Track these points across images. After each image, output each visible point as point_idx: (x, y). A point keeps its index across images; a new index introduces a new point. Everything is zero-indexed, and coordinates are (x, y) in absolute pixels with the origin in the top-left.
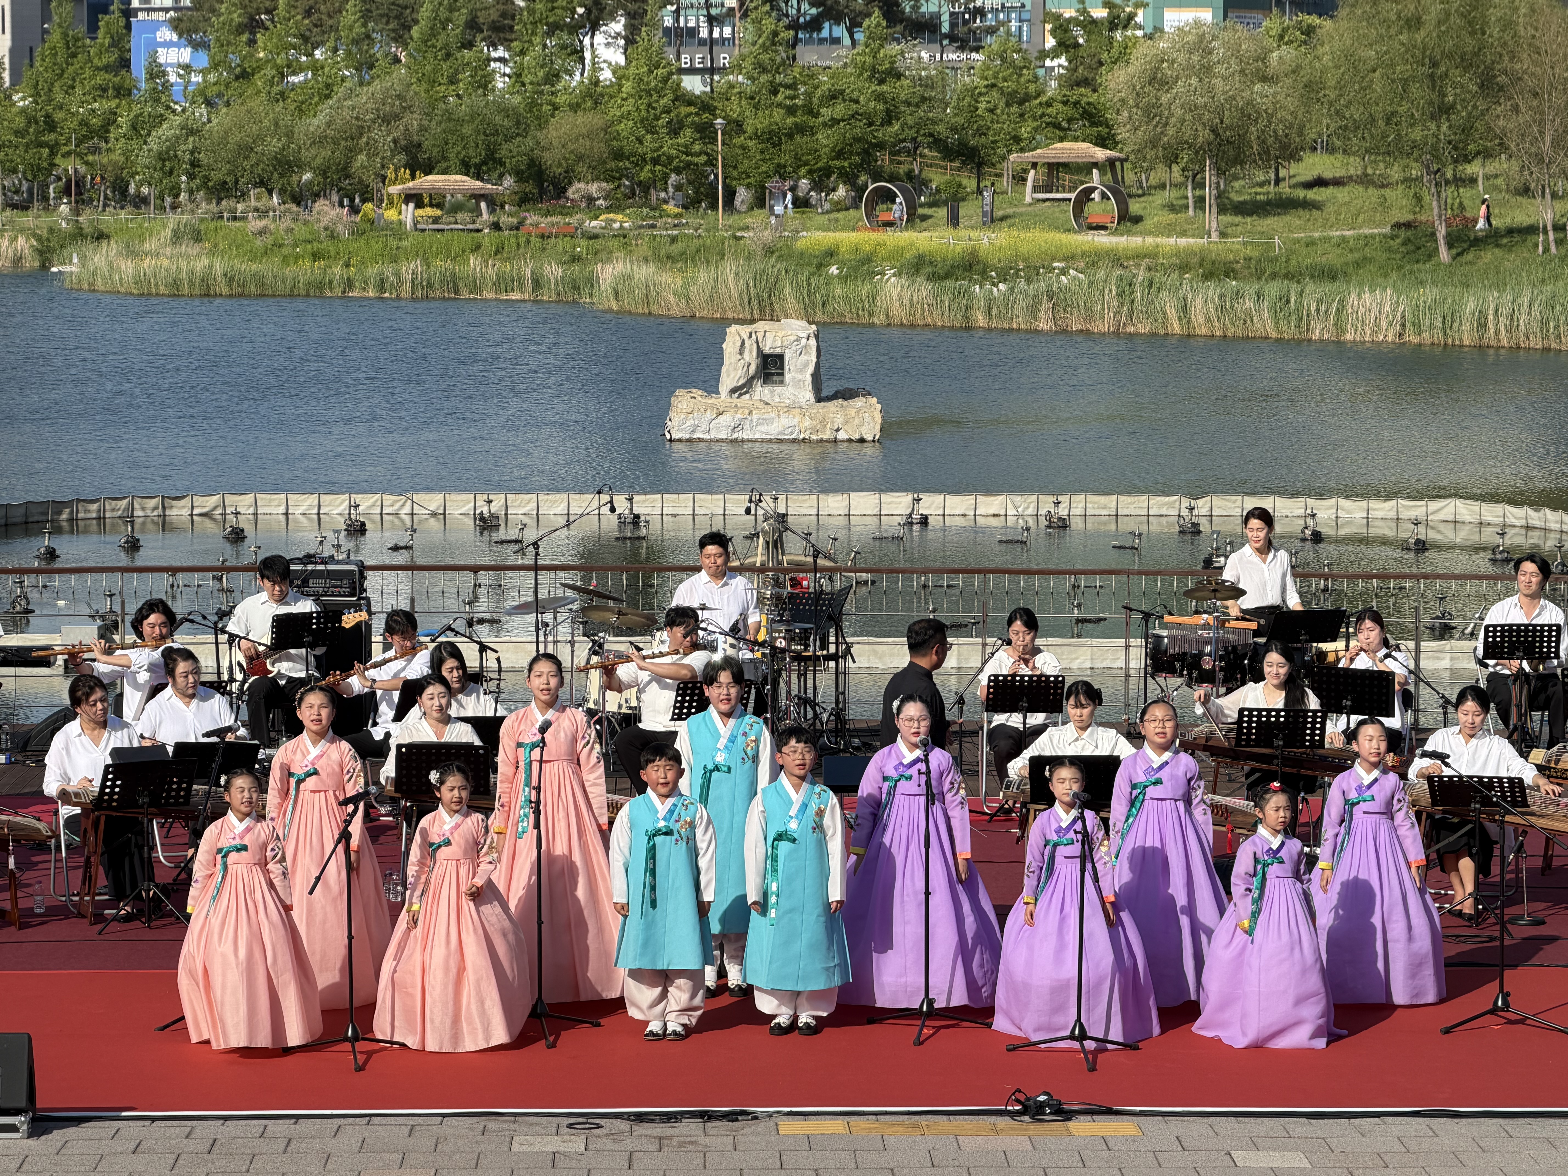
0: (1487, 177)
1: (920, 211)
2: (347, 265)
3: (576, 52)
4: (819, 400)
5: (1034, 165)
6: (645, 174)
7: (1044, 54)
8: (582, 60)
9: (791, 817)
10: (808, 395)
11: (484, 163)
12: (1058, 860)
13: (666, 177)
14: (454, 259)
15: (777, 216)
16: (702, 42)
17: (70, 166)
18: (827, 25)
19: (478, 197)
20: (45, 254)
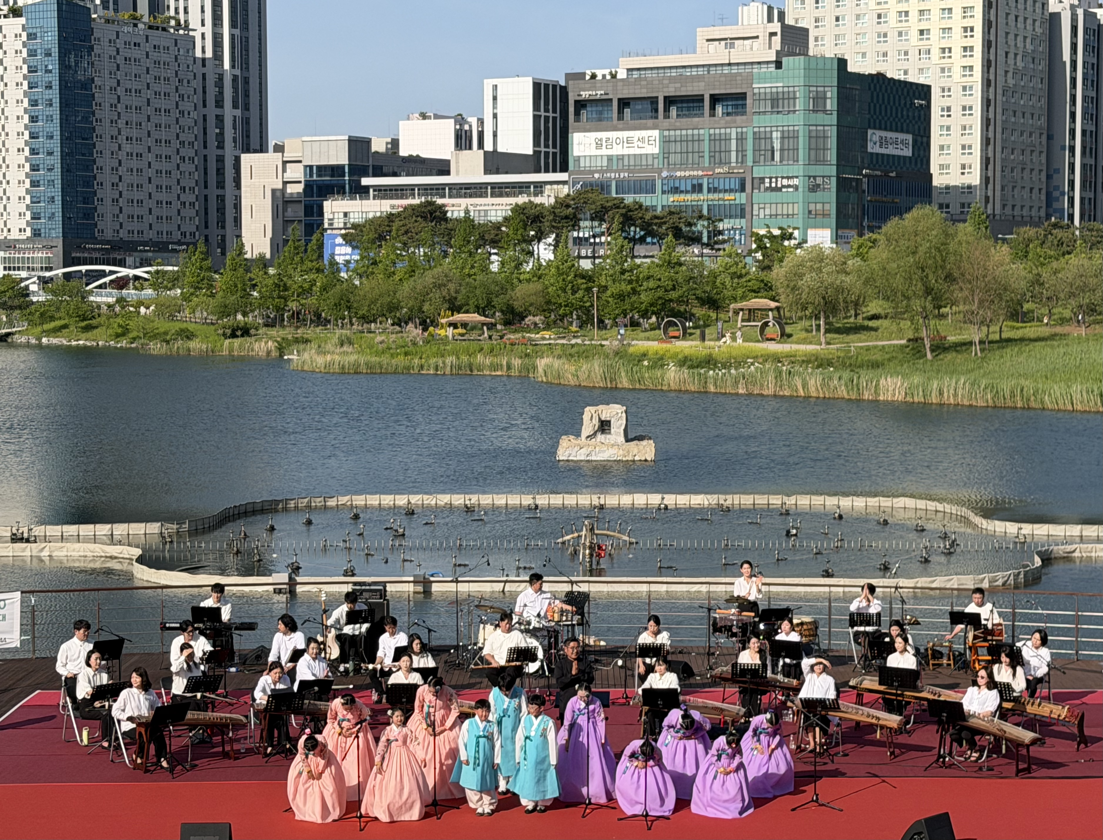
0: (953, 314)
2: (421, 358)
3: (529, 252)
4: (627, 440)
5: (742, 310)
6: (561, 312)
7: (751, 251)
8: (533, 256)
10: (622, 439)
11: (486, 308)
13: (571, 313)
14: (471, 356)
16: (591, 244)
17: (293, 305)
18: (648, 241)
19: (482, 324)
20: (281, 350)
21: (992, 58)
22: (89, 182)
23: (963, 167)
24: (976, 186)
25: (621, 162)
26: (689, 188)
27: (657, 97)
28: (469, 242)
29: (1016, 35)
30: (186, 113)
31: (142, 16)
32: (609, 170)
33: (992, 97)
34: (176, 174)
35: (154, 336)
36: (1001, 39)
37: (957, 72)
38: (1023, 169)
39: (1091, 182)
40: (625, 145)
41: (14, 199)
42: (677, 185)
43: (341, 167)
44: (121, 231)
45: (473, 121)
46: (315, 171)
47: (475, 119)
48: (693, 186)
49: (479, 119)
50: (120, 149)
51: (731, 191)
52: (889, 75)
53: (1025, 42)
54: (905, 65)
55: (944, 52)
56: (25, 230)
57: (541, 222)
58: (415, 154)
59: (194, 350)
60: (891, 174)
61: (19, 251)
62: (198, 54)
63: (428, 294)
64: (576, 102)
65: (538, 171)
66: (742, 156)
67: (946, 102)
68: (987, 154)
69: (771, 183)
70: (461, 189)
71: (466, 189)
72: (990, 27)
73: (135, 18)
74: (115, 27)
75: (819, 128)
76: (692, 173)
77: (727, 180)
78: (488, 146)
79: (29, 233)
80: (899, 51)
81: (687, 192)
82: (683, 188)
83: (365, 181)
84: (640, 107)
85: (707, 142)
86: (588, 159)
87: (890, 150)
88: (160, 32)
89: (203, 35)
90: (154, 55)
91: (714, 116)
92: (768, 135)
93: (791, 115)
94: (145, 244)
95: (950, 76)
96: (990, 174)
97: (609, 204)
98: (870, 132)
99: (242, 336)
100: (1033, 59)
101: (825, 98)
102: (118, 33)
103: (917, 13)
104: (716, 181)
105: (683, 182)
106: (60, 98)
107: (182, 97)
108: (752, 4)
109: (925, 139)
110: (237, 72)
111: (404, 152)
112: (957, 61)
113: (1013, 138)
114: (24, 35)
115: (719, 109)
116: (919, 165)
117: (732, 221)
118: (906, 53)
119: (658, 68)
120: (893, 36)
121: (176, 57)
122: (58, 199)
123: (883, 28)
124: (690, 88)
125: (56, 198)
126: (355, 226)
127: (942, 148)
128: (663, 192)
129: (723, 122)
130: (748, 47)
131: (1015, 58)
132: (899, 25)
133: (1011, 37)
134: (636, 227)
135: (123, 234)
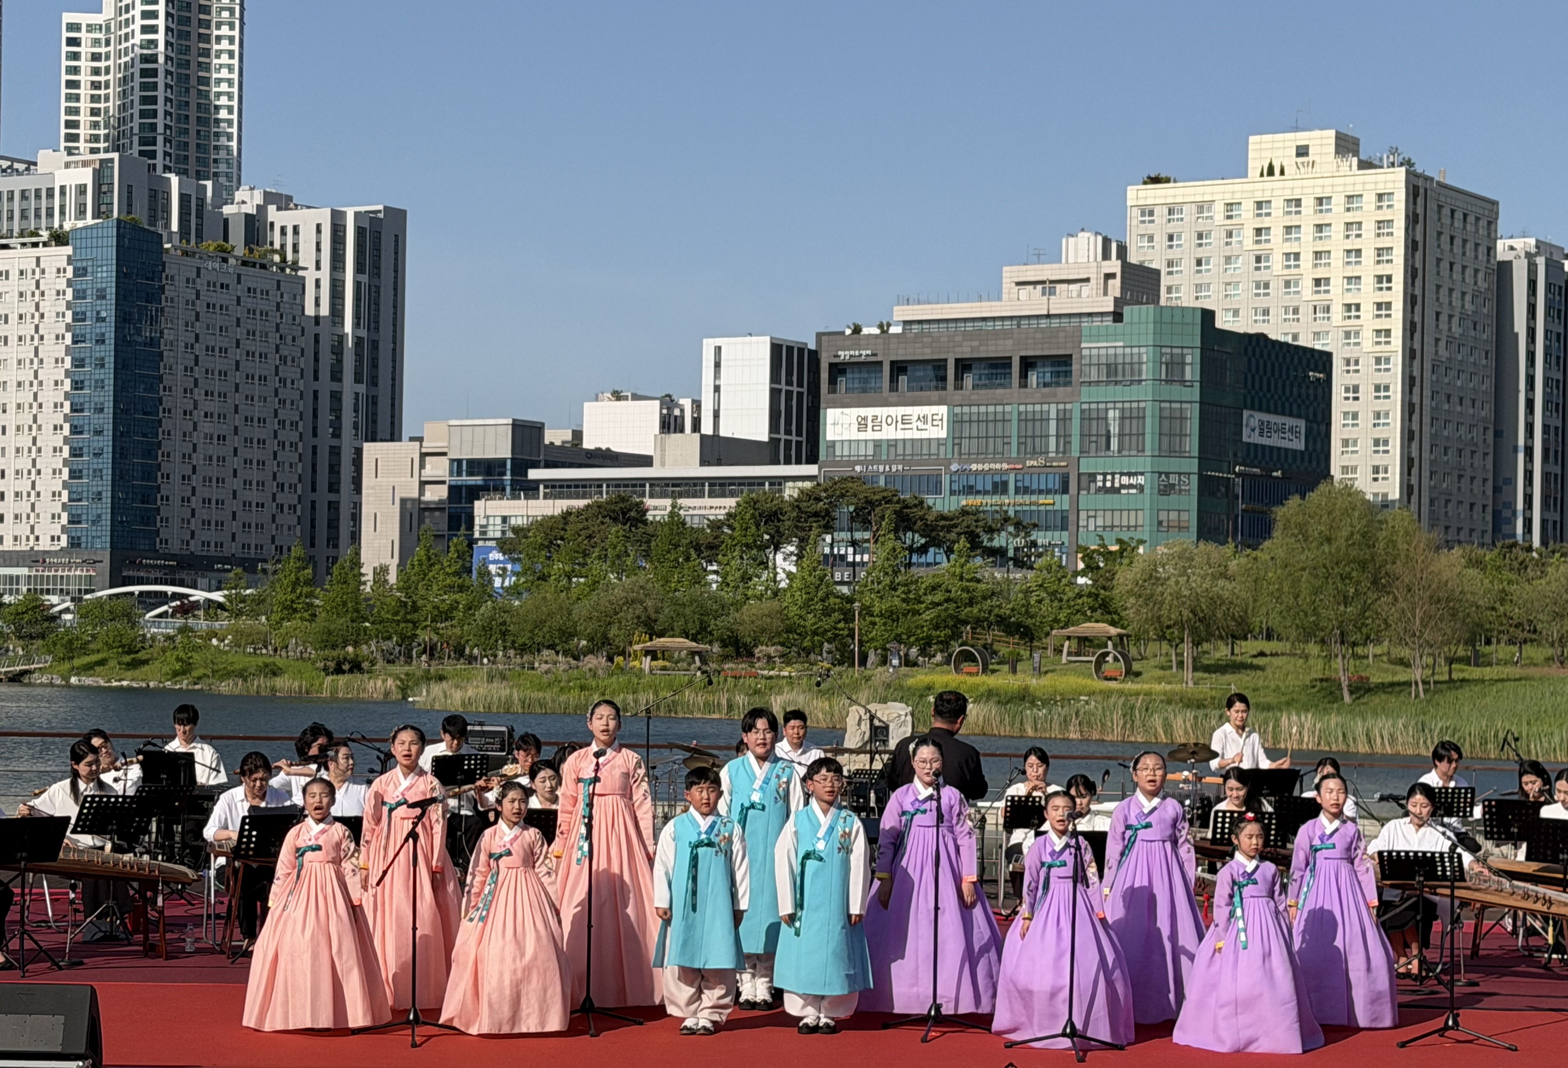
0: (1375, 656)
1: (991, 667)
3: (762, 563)
5: (1069, 638)
6: (807, 642)
7: (1076, 574)
8: (767, 568)
9: (819, 838)
11: (698, 633)
12: (1052, 880)
13: (821, 645)
14: (674, 692)
15: (894, 666)
16: (849, 564)
17: (425, 636)
18: (931, 550)
19: (693, 653)
20: (404, 690)
21: (1417, 319)
22: (150, 473)
23: (1376, 470)
24: (1393, 500)
25: (892, 449)
26: (989, 487)
27: (946, 360)
28: (677, 546)
29: (1451, 290)
30: (289, 381)
31: (233, 248)
32: (875, 459)
33: (1416, 373)
34: (272, 466)
35: (227, 675)
36: (1430, 294)
37: (1367, 339)
38: (1460, 477)
39: (1555, 499)
40: (900, 426)
41: (46, 496)
42: (972, 483)
43: (501, 462)
44: (192, 542)
45: (686, 403)
46: (464, 467)
47: (690, 400)
48: (995, 485)
49: (693, 401)
50: (195, 429)
51: (1048, 492)
52: (1273, 336)
53: (1463, 299)
54: (1294, 328)
55: (1349, 310)
56: (59, 539)
57: (779, 520)
58: (604, 447)
59: (282, 689)
60: (1275, 474)
61: (50, 566)
62: (310, 311)
63: (616, 613)
64: (831, 365)
65: (775, 462)
66: (1065, 443)
67: (1352, 379)
68: (1409, 453)
69: (1104, 481)
70: (667, 485)
71: (674, 485)
72: (1414, 277)
73: (224, 251)
74: (195, 262)
75: (1174, 405)
76: (993, 466)
77: (1043, 477)
78: (707, 428)
79: (64, 542)
80: (1286, 308)
81: (986, 493)
82: (980, 487)
83: (534, 474)
84: (921, 373)
85: (1015, 423)
86: (846, 445)
87: (1274, 441)
88: (257, 269)
89: (318, 283)
90: (248, 302)
91: (1026, 386)
92: (1102, 415)
93: (1134, 387)
94: (225, 560)
95: (1358, 344)
96: (1414, 480)
97: (877, 497)
98: (1246, 413)
99: (351, 671)
100: (1475, 324)
101: (1183, 364)
102: (199, 269)
103: (1311, 256)
104: (1027, 478)
105: (980, 478)
106: (116, 356)
107: (283, 359)
108: (1081, 234)
109: (1323, 428)
110: (363, 333)
111: (589, 443)
112: (1368, 321)
113: (1446, 433)
114: (70, 270)
115: (1033, 378)
116: (1314, 463)
117: (1049, 534)
118: (1296, 311)
119: (947, 321)
120: (1276, 287)
121: (278, 305)
122: (107, 495)
123: (1263, 276)
124: (993, 348)
125: (104, 494)
126: (516, 530)
127: (1345, 443)
128: (952, 492)
129: (1038, 394)
130: (1075, 294)
131: (1450, 322)
132: (1286, 272)
133: (1444, 291)
134: (914, 532)
135: (195, 547)
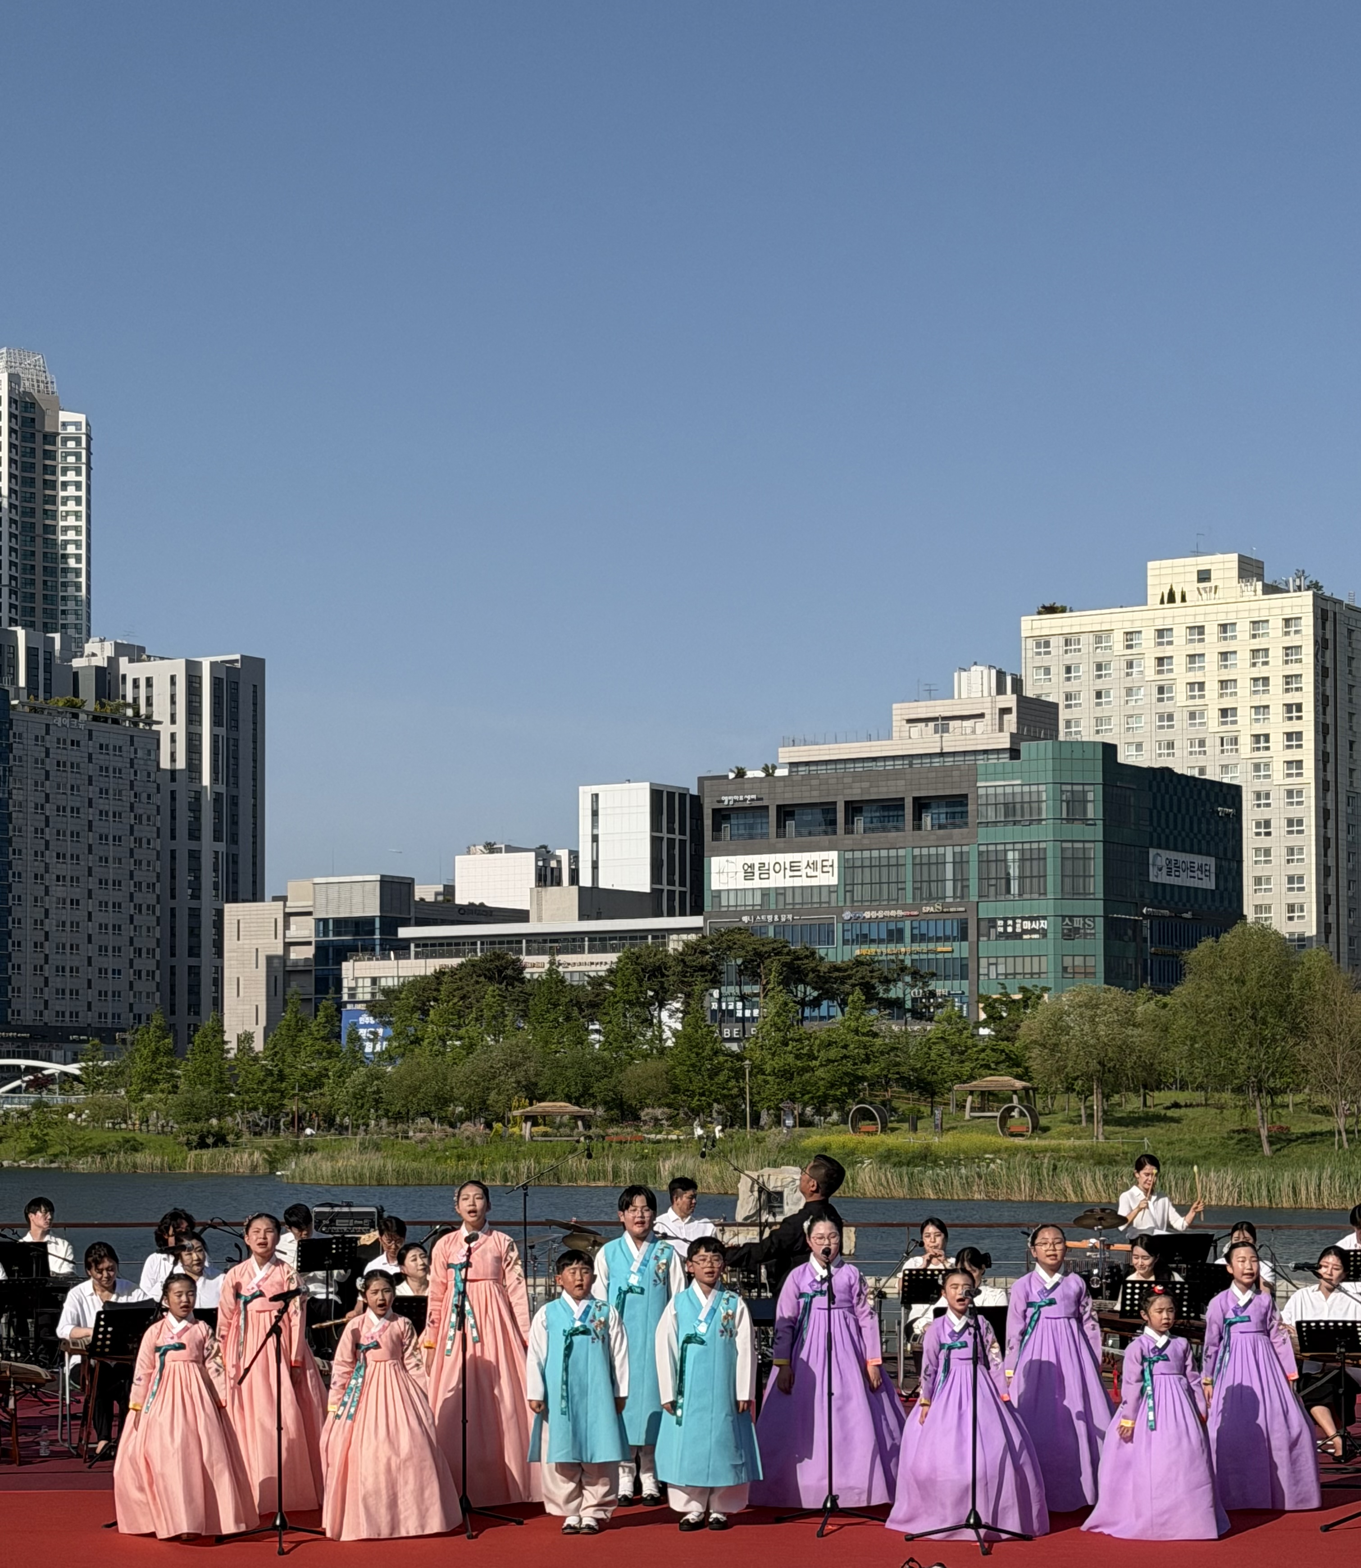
0: (1295, 1105)
1: (890, 1125)
2: (481, 1163)
3: (646, 1021)
5: (971, 1093)
6: (695, 1103)
7: (978, 1024)
8: (651, 1025)
9: (700, 1322)
11: (582, 1096)
12: (952, 1362)
13: (710, 1105)
14: (557, 1159)
15: (788, 1127)
16: (738, 1020)
17: (293, 1106)
18: (825, 1003)
19: (576, 1118)
20: (273, 1163)
21: (1330, 749)
23: (1291, 908)
24: (1310, 938)
25: (781, 898)
26: (884, 936)
27: (835, 803)
28: (556, 1005)
30: (144, 841)
31: (84, 702)
32: (764, 909)
33: (1331, 806)
34: (128, 931)
35: (85, 1152)
36: (1343, 723)
37: (1278, 771)
40: (788, 873)
42: (865, 931)
43: (370, 921)
44: (46, 1012)
45: (563, 854)
46: (331, 927)
47: (566, 851)
48: (890, 932)
49: (571, 852)
50: (47, 893)
51: (946, 939)
52: (1178, 770)
54: (1201, 761)
55: (1258, 742)
57: (663, 975)
58: (477, 902)
59: (143, 1166)
60: (1185, 915)
62: (165, 763)
63: (494, 1078)
64: (715, 811)
65: (659, 914)
66: (963, 887)
67: (1263, 814)
68: (1326, 889)
69: (1005, 926)
70: (545, 941)
71: (552, 941)
72: (1325, 705)
73: (74, 706)
74: (43, 718)
75: (1077, 845)
76: (887, 913)
77: (940, 923)
78: (585, 880)
80: (1192, 741)
81: (881, 941)
82: (874, 936)
83: (404, 932)
84: (809, 818)
85: (909, 867)
86: (732, 894)
87: (1183, 880)
88: (109, 725)
89: (173, 736)
90: (100, 759)
91: (920, 829)
92: (1001, 857)
93: (1034, 827)
94: (80, 1031)
95: (1268, 777)
96: (1332, 919)
97: (766, 949)
98: (1152, 852)
99: (215, 1145)
101: (1085, 801)
102: (48, 726)
103: (1217, 686)
104: (924, 924)
105: (874, 926)
107: (138, 818)
108: (973, 668)
109: (1234, 866)
110: (222, 788)
111: (461, 899)
112: (1278, 752)
115: (927, 820)
116: (1226, 903)
117: (948, 983)
118: (1202, 743)
119: (835, 762)
120: (1181, 718)
121: (132, 761)
123: (1166, 707)
124: (884, 789)
126: (387, 992)
127: (1258, 881)
128: (845, 942)
129: (933, 837)
130: (969, 731)
132: (1191, 702)
134: (806, 984)
135: (49, 1017)
